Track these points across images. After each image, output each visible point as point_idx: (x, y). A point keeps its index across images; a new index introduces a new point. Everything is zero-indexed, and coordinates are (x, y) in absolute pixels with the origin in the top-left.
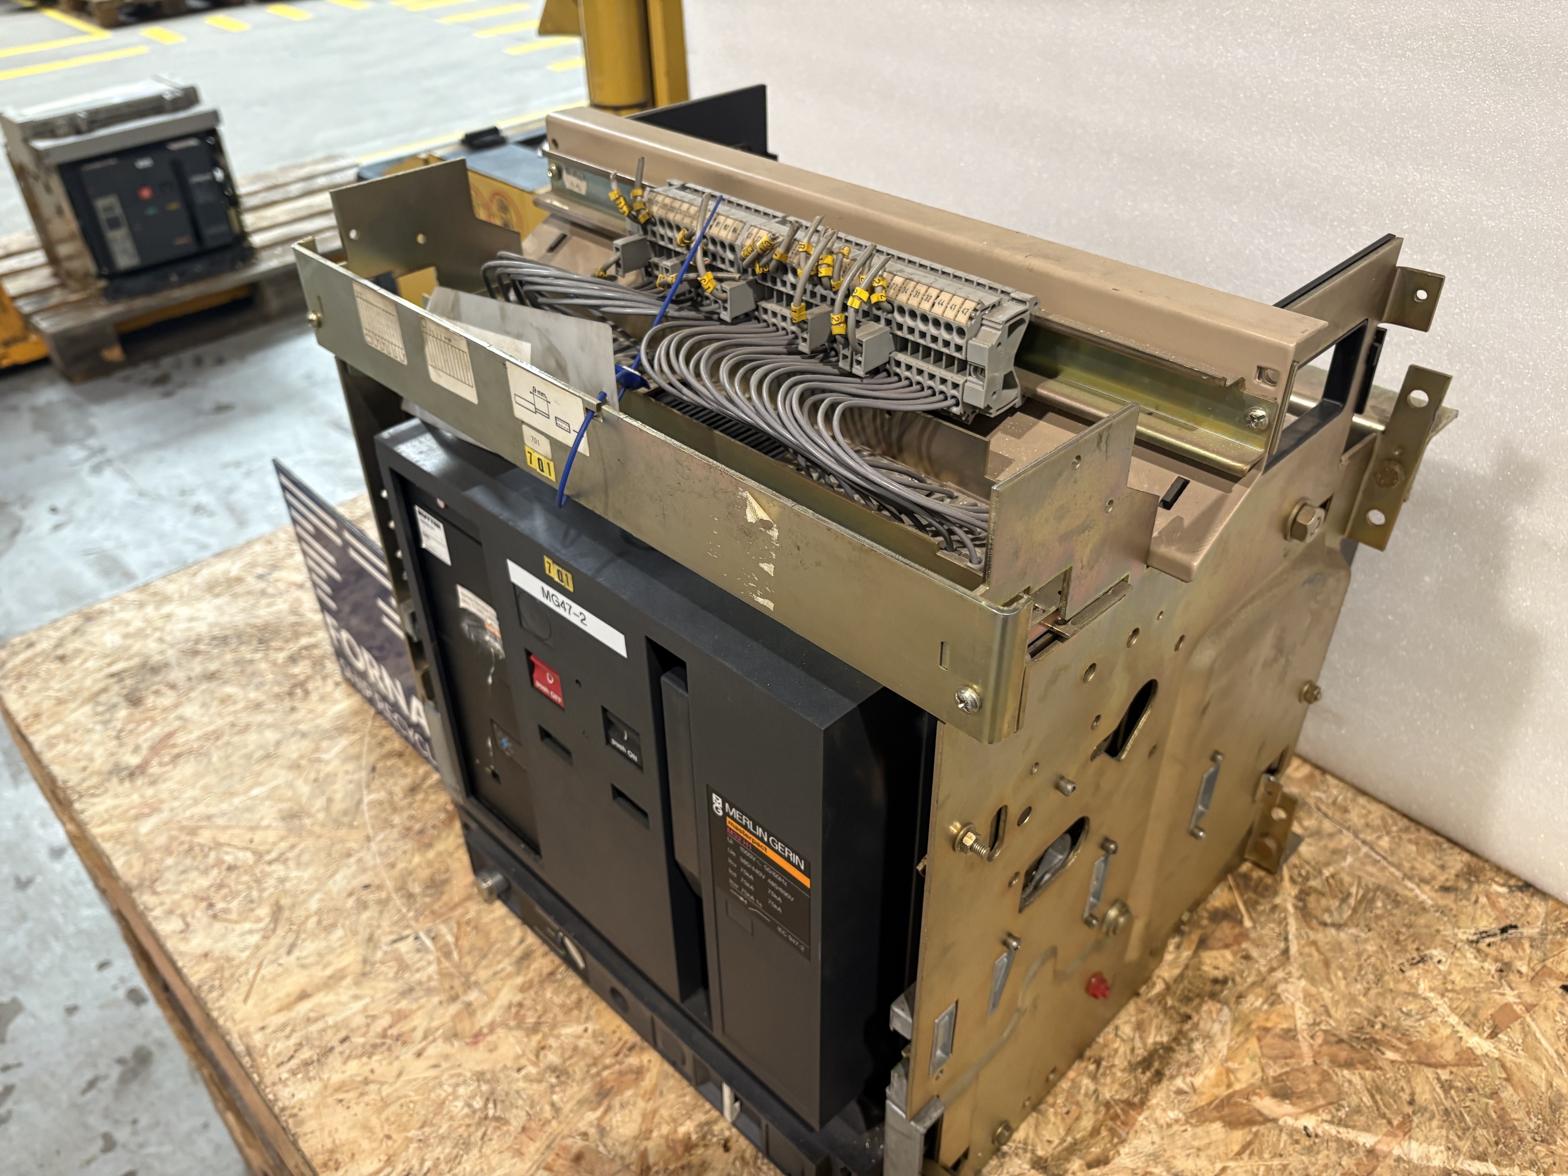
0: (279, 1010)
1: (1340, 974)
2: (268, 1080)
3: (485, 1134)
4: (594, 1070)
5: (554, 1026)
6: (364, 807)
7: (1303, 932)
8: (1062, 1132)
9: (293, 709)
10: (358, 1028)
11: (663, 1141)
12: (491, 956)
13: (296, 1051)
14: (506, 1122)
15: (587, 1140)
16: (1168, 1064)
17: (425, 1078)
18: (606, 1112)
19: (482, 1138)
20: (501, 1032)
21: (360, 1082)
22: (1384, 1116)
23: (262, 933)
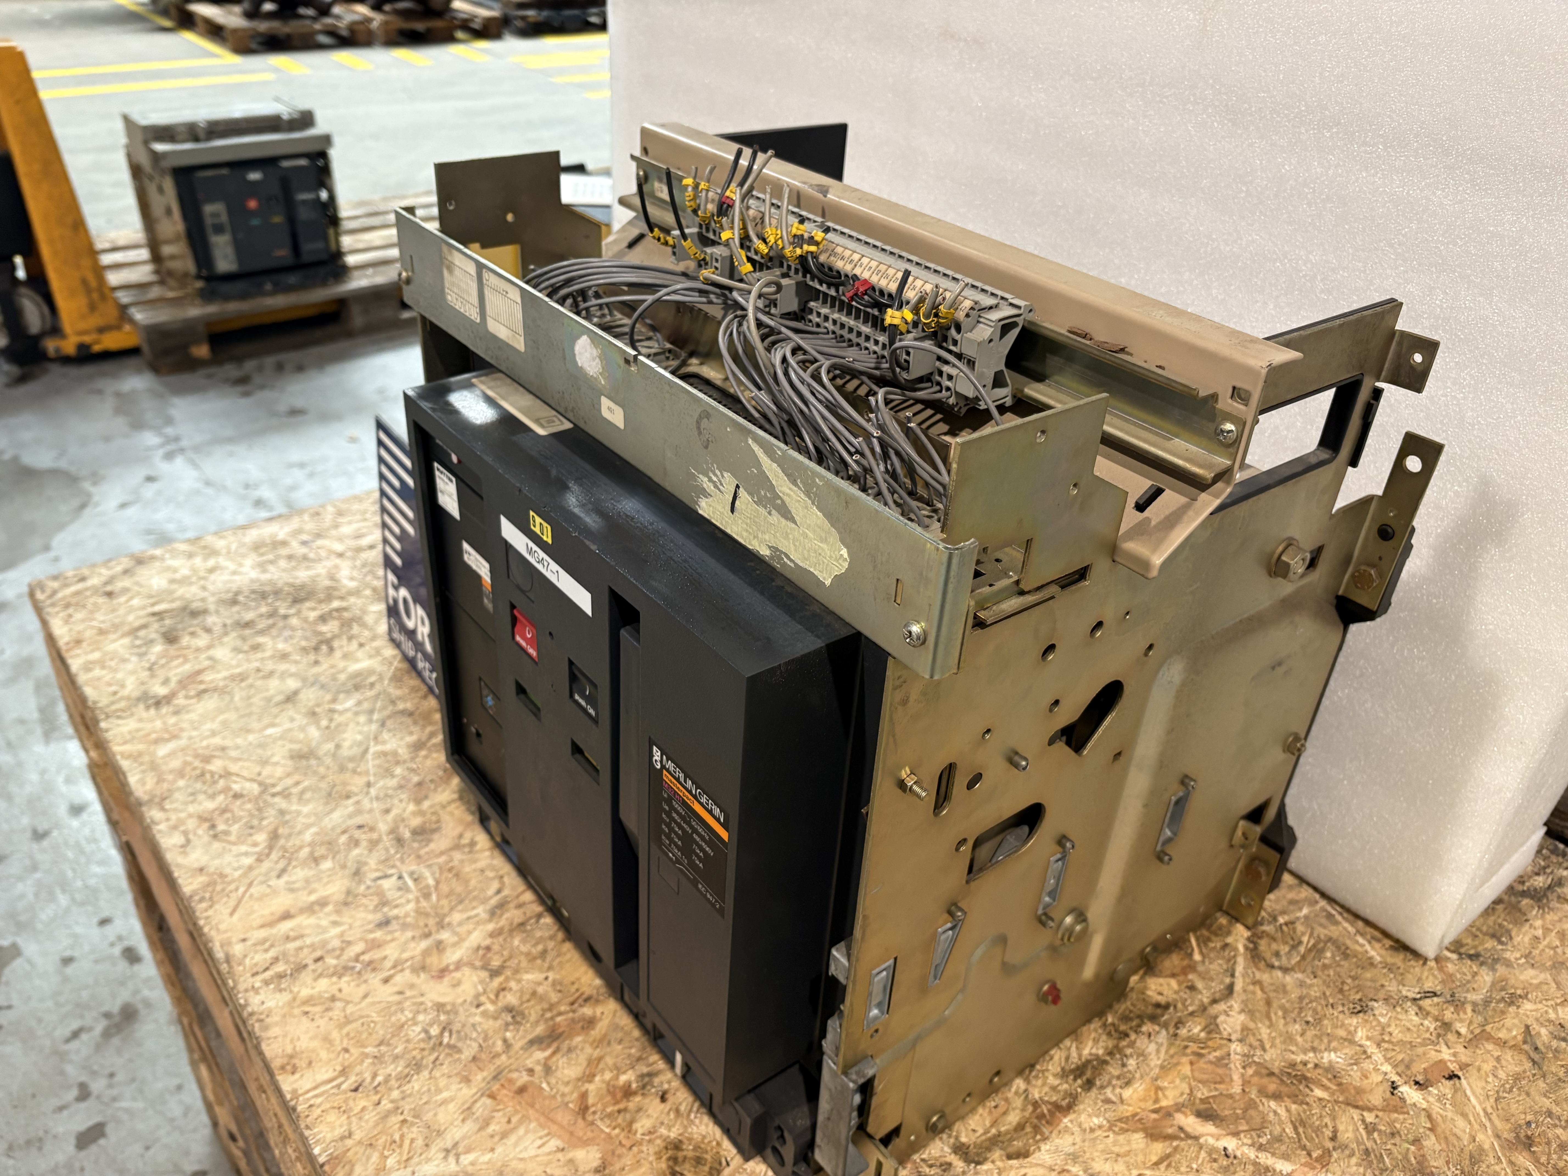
0: (262, 926)
1: (1280, 1013)
2: (241, 987)
3: (437, 1059)
4: (548, 1015)
5: (516, 971)
6: (369, 756)
7: (1250, 971)
8: (988, 1124)
9: (316, 663)
10: (334, 950)
11: (604, 1085)
12: (467, 902)
13: (271, 964)
14: (459, 1051)
15: (532, 1076)
16: (1100, 1074)
17: (388, 1002)
18: (554, 1053)
19: (434, 1062)
20: (466, 971)
21: (327, 999)
22: (1304, 1148)
23: (255, 856)
